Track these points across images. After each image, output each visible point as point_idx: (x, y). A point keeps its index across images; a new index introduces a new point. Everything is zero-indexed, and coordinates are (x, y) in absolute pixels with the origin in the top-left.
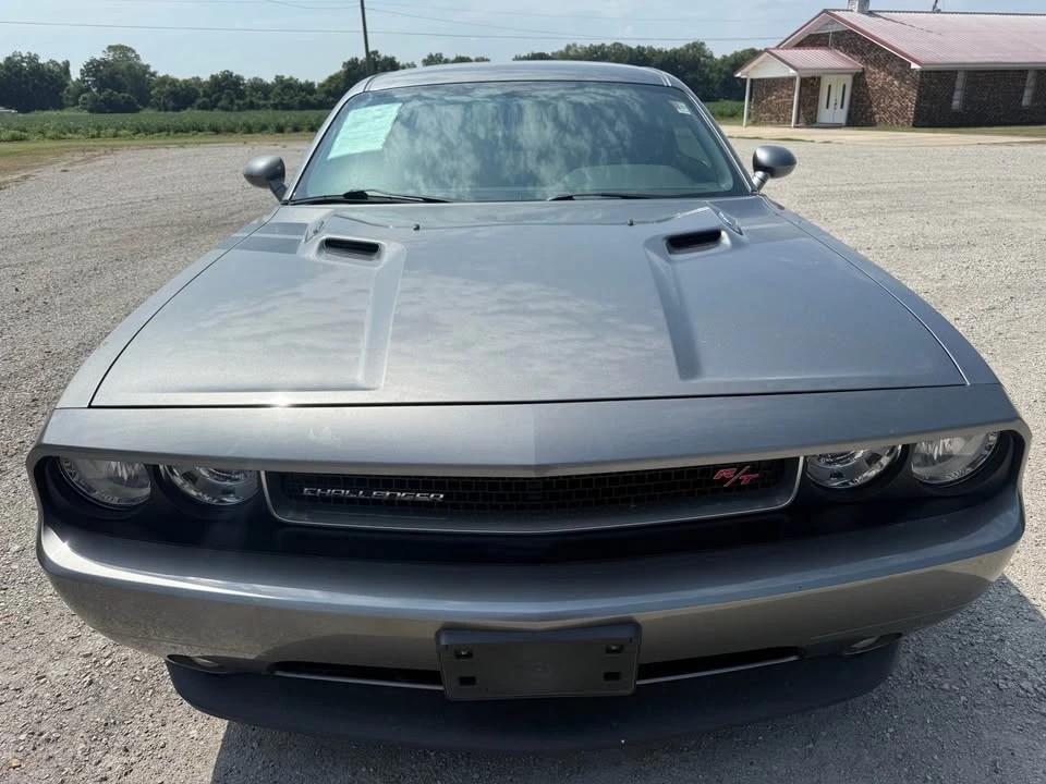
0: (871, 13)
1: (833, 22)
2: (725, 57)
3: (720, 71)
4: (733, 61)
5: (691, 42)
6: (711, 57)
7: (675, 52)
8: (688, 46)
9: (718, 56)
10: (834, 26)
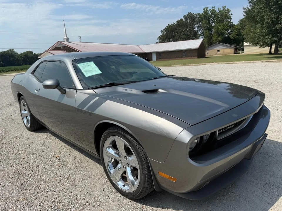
0: (70, 42)
1: (61, 44)
2: (21, 53)
3: (21, 57)
4: (24, 54)
5: (9, 49)
6: (17, 53)
7: (5, 52)
8: (8, 51)
9: (19, 53)
10: (62, 45)
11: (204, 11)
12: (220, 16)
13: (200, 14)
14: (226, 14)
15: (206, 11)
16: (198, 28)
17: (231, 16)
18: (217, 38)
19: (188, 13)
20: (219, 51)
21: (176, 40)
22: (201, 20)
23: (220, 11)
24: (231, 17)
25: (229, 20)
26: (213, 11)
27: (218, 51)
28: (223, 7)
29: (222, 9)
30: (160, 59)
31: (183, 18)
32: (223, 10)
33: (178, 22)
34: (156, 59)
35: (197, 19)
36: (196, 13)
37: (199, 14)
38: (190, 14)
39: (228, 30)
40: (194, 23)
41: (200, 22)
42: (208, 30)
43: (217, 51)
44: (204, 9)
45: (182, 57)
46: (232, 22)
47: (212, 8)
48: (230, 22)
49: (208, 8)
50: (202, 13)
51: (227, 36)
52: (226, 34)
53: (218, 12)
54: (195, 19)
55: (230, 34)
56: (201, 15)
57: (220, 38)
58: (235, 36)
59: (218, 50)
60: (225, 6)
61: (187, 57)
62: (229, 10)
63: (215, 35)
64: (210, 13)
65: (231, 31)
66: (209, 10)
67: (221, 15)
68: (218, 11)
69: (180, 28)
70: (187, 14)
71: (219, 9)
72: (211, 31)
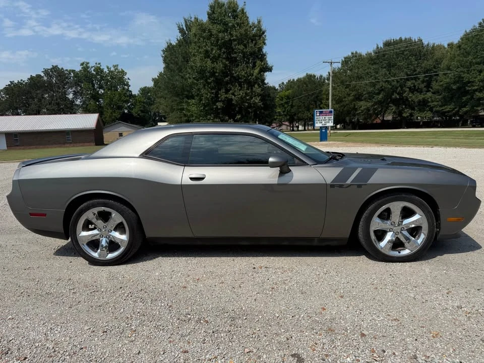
11: (82, 66)
12: (110, 78)
13: (75, 71)
14: (121, 77)
15: (85, 67)
16: (74, 94)
17: (129, 81)
18: (112, 113)
19: (53, 66)
20: (122, 134)
21: (53, 113)
22: (79, 81)
23: (110, 72)
24: (129, 84)
25: (126, 87)
26: (99, 70)
27: (120, 134)
28: (114, 66)
29: (112, 69)
30: (17, 146)
31: (42, 74)
32: (115, 70)
33: (32, 78)
34: (7, 146)
35: (70, 78)
36: (69, 69)
37: (73, 71)
38: (55, 69)
39: (127, 102)
40: (65, 84)
41: (77, 84)
42: (94, 99)
43: (118, 135)
44: (82, 64)
45: (64, 143)
46: (131, 91)
47: (95, 65)
48: (128, 90)
49: (88, 63)
50: (81, 71)
51: (126, 111)
52: (126, 109)
53: (108, 72)
54: (67, 78)
55: (132, 109)
56: (78, 74)
57: (117, 114)
58: (139, 112)
59: (121, 132)
60: (118, 65)
61: (75, 143)
62: (124, 71)
63: (108, 109)
64: (93, 72)
65: (132, 105)
66: (92, 67)
67: (112, 78)
68: (106, 70)
69: (38, 92)
70: (50, 67)
71: (108, 68)
72: (99, 102)
